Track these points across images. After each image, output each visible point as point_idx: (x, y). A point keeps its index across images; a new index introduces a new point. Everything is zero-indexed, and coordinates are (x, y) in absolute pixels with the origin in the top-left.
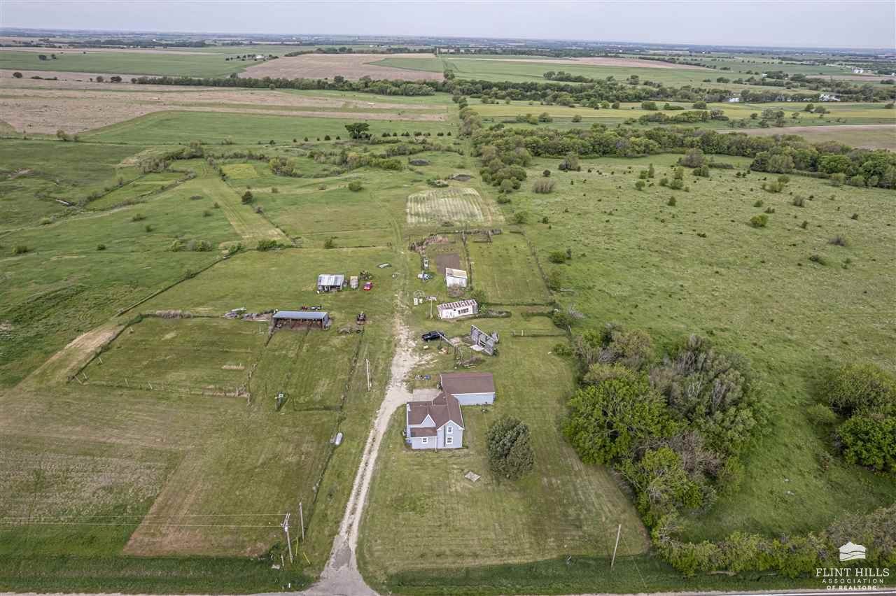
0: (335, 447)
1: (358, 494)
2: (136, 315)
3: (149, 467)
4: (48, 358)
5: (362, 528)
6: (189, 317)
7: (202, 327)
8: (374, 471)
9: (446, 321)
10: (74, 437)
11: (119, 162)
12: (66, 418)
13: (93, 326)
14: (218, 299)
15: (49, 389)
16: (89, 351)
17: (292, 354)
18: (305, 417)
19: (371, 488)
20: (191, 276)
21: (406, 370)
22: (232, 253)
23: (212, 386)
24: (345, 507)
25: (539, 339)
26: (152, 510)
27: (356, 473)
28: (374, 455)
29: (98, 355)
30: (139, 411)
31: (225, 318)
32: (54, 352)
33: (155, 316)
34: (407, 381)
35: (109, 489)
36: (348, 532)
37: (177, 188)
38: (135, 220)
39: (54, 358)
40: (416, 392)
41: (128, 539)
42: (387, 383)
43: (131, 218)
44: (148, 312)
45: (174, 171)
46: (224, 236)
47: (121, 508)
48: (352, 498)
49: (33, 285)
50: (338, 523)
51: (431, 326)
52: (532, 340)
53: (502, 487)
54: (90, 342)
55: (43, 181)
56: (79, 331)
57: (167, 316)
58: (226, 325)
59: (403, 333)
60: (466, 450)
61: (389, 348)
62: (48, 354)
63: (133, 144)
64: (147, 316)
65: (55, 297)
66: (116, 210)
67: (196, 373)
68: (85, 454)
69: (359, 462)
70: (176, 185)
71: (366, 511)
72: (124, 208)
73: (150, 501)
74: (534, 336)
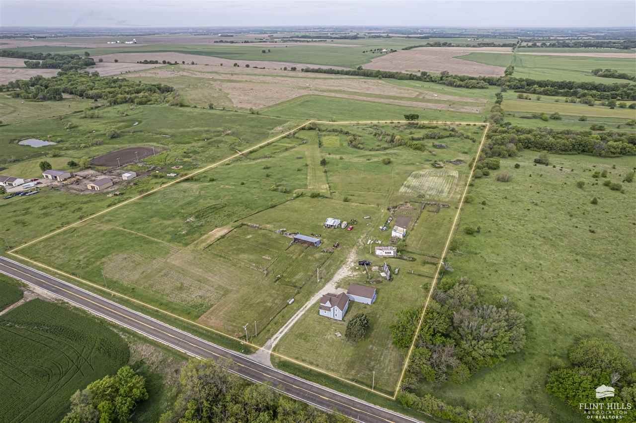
0: (288, 304)
1: (287, 326)
2: (241, 223)
3: (217, 293)
4: (201, 237)
5: (281, 340)
6: (261, 229)
7: (264, 235)
8: (299, 319)
9: (377, 256)
10: (198, 273)
11: (273, 129)
12: (198, 265)
13: (222, 225)
14: (278, 222)
15: (197, 251)
16: (216, 237)
17: (294, 257)
18: (284, 288)
19: (293, 326)
20: (273, 207)
21: (341, 277)
22: (297, 197)
23: (254, 265)
24: (279, 330)
25: (421, 277)
26: (211, 309)
27: (291, 318)
28: (303, 313)
29: (218, 240)
30: (223, 268)
31: (276, 233)
32: (204, 234)
33: (248, 225)
34: (338, 283)
35: (201, 297)
36: (274, 340)
37: (294, 149)
38: (264, 168)
39: (204, 237)
40: (339, 289)
41: (200, 317)
42: (328, 281)
43: (263, 167)
44: (245, 223)
45: (297, 138)
46: (299, 185)
47: (202, 305)
48: (284, 327)
49: (209, 200)
50: (272, 335)
51: (368, 257)
52: (416, 277)
53: (348, 343)
54: (219, 232)
55: (235, 138)
56: (216, 227)
57: (252, 227)
58: (274, 236)
59: (352, 258)
60: (343, 322)
61: (340, 264)
62: (202, 235)
63: (283, 118)
64: (245, 225)
65: (214, 208)
66: (259, 161)
67: (251, 257)
68: (199, 281)
69: (295, 313)
70: (294, 147)
71: (286, 334)
72: (263, 160)
73: (212, 305)
74: (419, 275)
